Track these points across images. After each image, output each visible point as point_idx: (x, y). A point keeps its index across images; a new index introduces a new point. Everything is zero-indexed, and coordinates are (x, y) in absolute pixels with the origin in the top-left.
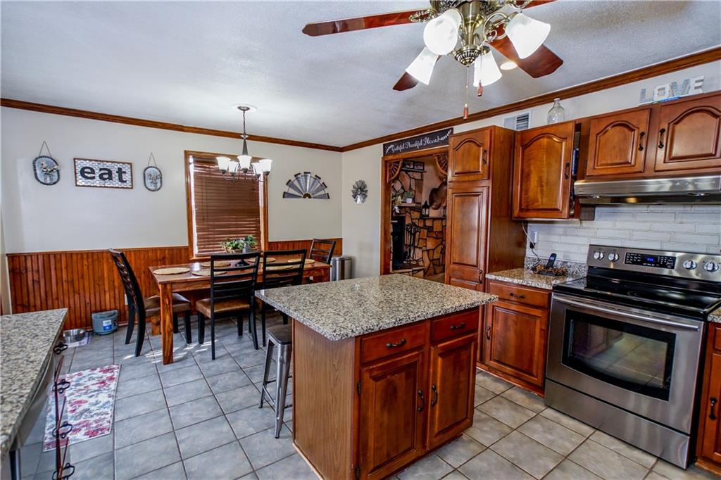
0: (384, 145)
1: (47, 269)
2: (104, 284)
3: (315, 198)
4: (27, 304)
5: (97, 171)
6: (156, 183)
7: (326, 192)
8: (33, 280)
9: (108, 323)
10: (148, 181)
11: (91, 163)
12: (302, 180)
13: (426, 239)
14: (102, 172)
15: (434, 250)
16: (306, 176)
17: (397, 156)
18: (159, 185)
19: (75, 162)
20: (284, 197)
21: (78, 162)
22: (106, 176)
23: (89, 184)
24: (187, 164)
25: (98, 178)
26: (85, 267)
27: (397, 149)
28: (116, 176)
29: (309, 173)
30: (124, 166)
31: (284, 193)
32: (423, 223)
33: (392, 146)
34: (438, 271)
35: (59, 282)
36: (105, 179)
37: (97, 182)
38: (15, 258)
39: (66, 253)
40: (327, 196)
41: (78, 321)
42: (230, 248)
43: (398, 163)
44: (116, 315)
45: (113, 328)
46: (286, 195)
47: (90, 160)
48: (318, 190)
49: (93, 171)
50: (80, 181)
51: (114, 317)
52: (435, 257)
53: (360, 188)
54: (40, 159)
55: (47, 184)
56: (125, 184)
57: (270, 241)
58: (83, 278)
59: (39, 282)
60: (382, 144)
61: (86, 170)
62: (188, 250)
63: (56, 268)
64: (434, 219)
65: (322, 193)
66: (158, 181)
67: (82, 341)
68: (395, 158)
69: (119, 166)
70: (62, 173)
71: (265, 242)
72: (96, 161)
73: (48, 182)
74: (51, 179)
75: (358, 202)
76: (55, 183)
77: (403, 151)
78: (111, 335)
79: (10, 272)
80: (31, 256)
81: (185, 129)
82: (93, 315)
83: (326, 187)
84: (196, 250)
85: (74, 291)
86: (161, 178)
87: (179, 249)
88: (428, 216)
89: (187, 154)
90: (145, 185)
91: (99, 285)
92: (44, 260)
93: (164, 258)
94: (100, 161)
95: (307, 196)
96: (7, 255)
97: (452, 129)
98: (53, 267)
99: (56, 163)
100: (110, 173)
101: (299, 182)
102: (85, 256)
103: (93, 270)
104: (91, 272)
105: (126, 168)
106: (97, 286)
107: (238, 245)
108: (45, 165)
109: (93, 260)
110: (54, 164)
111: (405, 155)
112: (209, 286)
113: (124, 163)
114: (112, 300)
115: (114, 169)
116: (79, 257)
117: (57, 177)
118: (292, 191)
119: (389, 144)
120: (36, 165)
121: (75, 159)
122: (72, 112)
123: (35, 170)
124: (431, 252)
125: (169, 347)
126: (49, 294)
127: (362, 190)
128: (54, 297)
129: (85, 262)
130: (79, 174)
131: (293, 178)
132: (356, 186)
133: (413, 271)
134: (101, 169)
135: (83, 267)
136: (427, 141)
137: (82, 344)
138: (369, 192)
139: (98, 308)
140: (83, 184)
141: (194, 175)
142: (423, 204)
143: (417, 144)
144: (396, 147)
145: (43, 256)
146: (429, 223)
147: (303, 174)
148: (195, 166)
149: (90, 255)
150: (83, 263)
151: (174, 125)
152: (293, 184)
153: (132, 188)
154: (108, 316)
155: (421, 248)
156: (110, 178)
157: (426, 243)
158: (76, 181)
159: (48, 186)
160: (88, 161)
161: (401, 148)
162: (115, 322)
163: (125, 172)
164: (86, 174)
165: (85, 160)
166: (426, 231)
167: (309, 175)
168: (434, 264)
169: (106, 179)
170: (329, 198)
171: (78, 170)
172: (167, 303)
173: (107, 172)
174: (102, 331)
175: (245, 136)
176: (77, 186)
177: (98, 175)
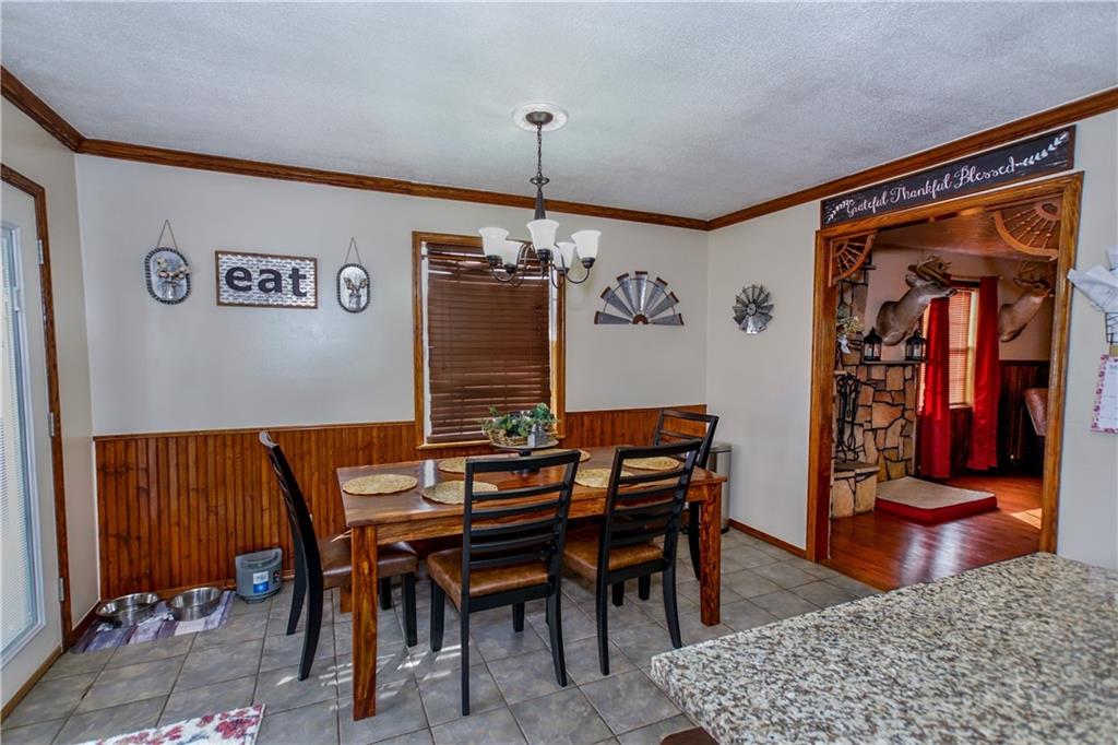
0: (824, 204)
1: (162, 463)
2: (261, 495)
3: (654, 323)
4: (125, 534)
5: (255, 275)
6: (359, 297)
7: (677, 312)
8: (138, 488)
9: (262, 578)
10: (345, 293)
11: (245, 259)
12: (632, 287)
13: (870, 407)
14: (265, 276)
15: (886, 429)
16: (639, 280)
17: (863, 224)
18: (364, 300)
19: (217, 259)
20: (596, 322)
21: (224, 258)
22: (270, 285)
23: (240, 300)
24: (417, 258)
25: (255, 289)
26: (229, 463)
27: (864, 206)
28: (287, 283)
29: (646, 273)
30: (303, 264)
31: (598, 313)
32: (865, 373)
33: (847, 203)
34: (893, 473)
35: (183, 492)
36: (267, 291)
37: (255, 295)
38: (108, 446)
39: (196, 435)
40: (678, 320)
41: (214, 568)
42: (502, 432)
43: (863, 239)
44: (279, 559)
45: (272, 588)
46: (600, 318)
47: (244, 255)
48: (662, 308)
49: (248, 276)
50: (226, 295)
51: (275, 564)
52: (889, 444)
53: (754, 302)
54: (158, 254)
55: (169, 302)
56: (304, 299)
57: (567, 411)
58: (224, 483)
59: (148, 492)
60: (817, 203)
61: (235, 274)
62: (414, 428)
63: (177, 465)
64: (890, 365)
65: (669, 313)
66: (363, 292)
67: (213, 615)
68: (856, 228)
69: (294, 264)
70: (195, 280)
71: (559, 412)
72: (255, 255)
73: (170, 297)
74: (174, 293)
75: (749, 331)
76: (181, 300)
77: (880, 210)
78: (267, 604)
79: (98, 470)
80: (136, 440)
81: (415, 189)
82: (238, 560)
83: (677, 301)
84: (428, 430)
85: (208, 510)
86: (368, 287)
87: (397, 427)
88: (878, 359)
89: (417, 237)
90: (340, 302)
91: (252, 497)
92: (157, 447)
93: (369, 445)
94: (262, 256)
95: (641, 319)
96: (95, 438)
97: (1072, 130)
98: (173, 462)
99: (185, 261)
100: (278, 277)
101: (626, 291)
102: (229, 442)
103: (243, 468)
104: (239, 472)
105: (307, 269)
106: (248, 499)
107: (517, 426)
108: (164, 266)
109: (242, 448)
110: (182, 262)
111: (888, 218)
112: (459, 530)
113: (303, 259)
114: (275, 528)
115: (286, 269)
116: (219, 442)
117: (185, 288)
118: (612, 310)
119: (838, 200)
120: (151, 267)
121: (217, 253)
122: (215, 162)
123: (148, 275)
124: (881, 433)
125: (368, 677)
126: (165, 516)
127: (758, 306)
128: (174, 519)
129: (229, 453)
130: (223, 281)
131: (614, 284)
132: (743, 297)
133: (857, 475)
134: (262, 272)
135: (224, 464)
136: (970, 175)
137: (210, 627)
138: (775, 309)
139: (249, 543)
140: (231, 300)
141: (429, 280)
142: (866, 334)
143: (931, 189)
144: (859, 202)
145: (157, 439)
146: (877, 374)
147: (632, 275)
148: (431, 263)
149: (238, 438)
150: (225, 454)
151: (396, 182)
152: (614, 295)
153: (315, 307)
154: (264, 564)
155: (862, 425)
156: (278, 289)
157: (871, 414)
158: (218, 295)
159: (170, 306)
160: (240, 257)
161: (875, 204)
162: (274, 575)
163: (304, 277)
164: (236, 282)
165: (235, 254)
166: (870, 390)
167: (646, 277)
168: (886, 459)
169: (271, 290)
170: (682, 323)
171: (223, 274)
172: (366, 572)
173: (272, 276)
174: (249, 593)
175: (540, 180)
176: (219, 304)
177: (256, 282)
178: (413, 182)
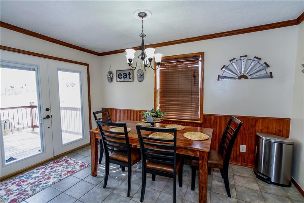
3: (251, 78)
5: (122, 75)
6: (142, 78)
7: (269, 71)
14: (124, 75)
16: (242, 59)
19: (117, 72)
23: (120, 81)
25: (123, 78)
28: (128, 76)
36: (125, 78)
40: (270, 75)
46: (220, 78)
47: (121, 71)
48: (258, 70)
55: (110, 82)
56: (131, 79)
61: (120, 75)
65: (263, 73)
69: (129, 71)
70: (114, 77)
71: (200, 114)
72: (123, 70)
76: (112, 82)
86: (144, 75)
90: (138, 79)
95: (243, 77)
96: (102, 108)
105: (131, 72)
113: (131, 70)
115: (128, 73)
117: (112, 79)
118: (227, 75)
122: (116, 52)
130: (118, 77)
131: (227, 63)
141: (160, 71)
145: (109, 109)
148: (160, 66)
152: (227, 68)
156: (126, 77)
158: (117, 80)
163: (131, 74)
164: (120, 77)
165: (119, 70)
167: (246, 58)
171: (118, 75)
173: (125, 75)
175: (143, 36)
176: (117, 82)
177: (122, 76)
178: (153, 44)
